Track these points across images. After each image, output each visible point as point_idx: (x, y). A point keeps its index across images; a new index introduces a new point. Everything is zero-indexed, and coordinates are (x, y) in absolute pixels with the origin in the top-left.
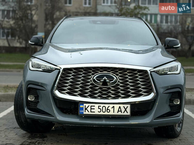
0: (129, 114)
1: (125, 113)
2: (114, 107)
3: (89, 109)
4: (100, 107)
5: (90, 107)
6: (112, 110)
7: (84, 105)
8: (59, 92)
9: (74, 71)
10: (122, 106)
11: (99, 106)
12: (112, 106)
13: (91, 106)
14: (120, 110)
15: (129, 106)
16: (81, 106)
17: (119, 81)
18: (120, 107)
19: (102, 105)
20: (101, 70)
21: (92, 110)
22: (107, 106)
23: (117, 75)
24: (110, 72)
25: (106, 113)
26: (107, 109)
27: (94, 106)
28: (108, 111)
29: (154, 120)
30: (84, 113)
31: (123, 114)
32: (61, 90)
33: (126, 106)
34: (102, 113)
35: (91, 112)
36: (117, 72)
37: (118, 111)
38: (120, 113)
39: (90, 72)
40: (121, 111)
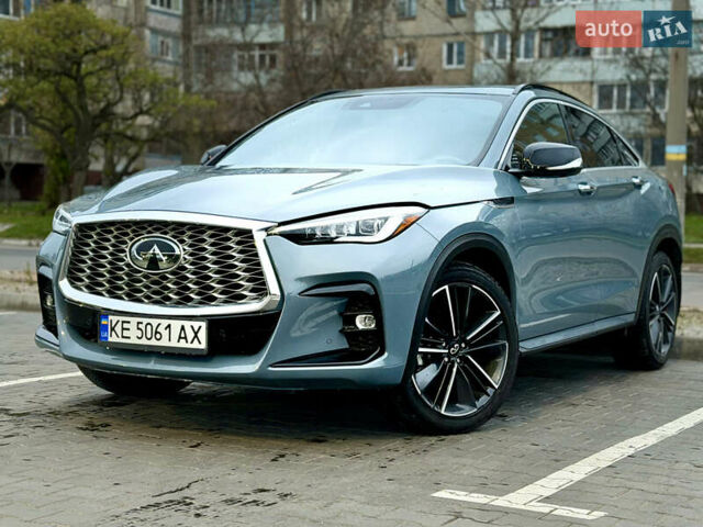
0: (203, 345)
1: (195, 345)
2: (169, 326)
3: (118, 329)
4: (140, 326)
5: (120, 323)
6: (165, 333)
7: (110, 317)
8: (72, 283)
9: (99, 230)
10: (187, 324)
11: (138, 323)
12: (165, 322)
13: (123, 322)
14: (183, 335)
15: (204, 325)
16: (104, 322)
17: (185, 259)
18: (183, 328)
19: (145, 321)
20: (150, 229)
21: (126, 333)
22: (155, 322)
23: (182, 242)
24: (166, 233)
25: (153, 342)
26: (156, 332)
27: (129, 322)
28: (158, 336)
29: (271, 366)
30: (110, 339)
31: (189, 346)
32: (74, 280)
33: (196, 324)
34: (144, 341)
35: (123, 337)
36: (183, 233)
37: (180, 338)
38: (183, 344)
39: (127, 234)
40: (185, 338)
